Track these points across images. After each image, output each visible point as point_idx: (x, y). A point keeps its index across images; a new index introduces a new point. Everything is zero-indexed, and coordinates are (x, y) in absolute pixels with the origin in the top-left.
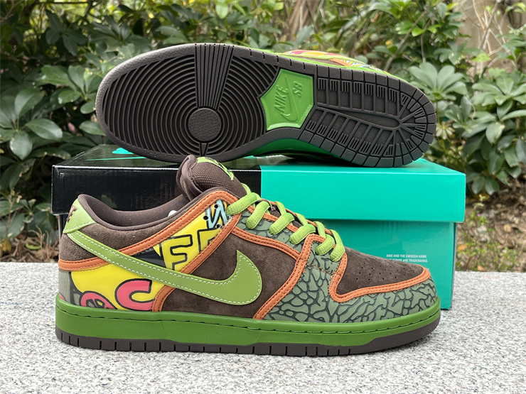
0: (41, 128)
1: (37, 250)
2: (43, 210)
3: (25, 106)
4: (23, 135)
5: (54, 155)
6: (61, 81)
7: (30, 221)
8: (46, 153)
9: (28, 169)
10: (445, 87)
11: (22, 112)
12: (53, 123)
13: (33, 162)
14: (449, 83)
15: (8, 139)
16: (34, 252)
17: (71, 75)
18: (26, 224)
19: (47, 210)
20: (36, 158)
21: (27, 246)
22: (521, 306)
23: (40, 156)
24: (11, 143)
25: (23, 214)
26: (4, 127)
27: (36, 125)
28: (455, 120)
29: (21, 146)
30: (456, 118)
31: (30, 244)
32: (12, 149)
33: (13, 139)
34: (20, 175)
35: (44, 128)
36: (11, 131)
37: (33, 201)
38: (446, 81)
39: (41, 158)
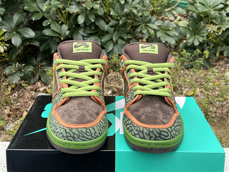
0: (25, 32)
1: (27, 86)
2: (28, 70)
3: (17, 21)
4: (17, 35)
5: (32, 44)
6: (33, 8)
7: (23, 75)
8: (28, 43)
9: (20, 51)
11: (16, 24)
12: (30, 29)
13: (23, 47)
14: (216, 5)
15: (11, 38)
16: (25, 87)
18: (21, 76)
19: (30, 70)
20: (24, 45)
21: (22, 84)
24: (12, 40)
25: (19, 71)
26: (8, 32)
27: (23, 31)
28: (218, 23)
29: (16, 41)
31: (23, 83)
32: (13, 43)
33: (13, 38)
34: (17, 54)
35: (27, 32)
36: (12, 33)
37: (24, 65)
39: (26, 45)
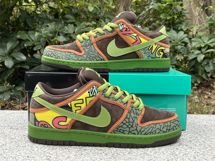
0: (17, 56)
1: (16, 105)
2: (18, 89)
3: (11, 47)
4: (10, 59)
5: (23, 67)
6: (25, 37)
7: (13, 94)
8: (19, 66)
9: (12, 73)
10: (180, 40)
11: (9, 49)
12: (22, 54)
13: (14, 70)
14: (182, 38)
15: (4, 61)
16: (14, 106)
17: (29, 35)
18: (11, 95)
19: (20, 89)
20: (15, 68)
22: (213, 128)
23: (17, 67)
24: (5, 62)
25: (10, 91)
26: (2, 55)
27: (15, 55)
28: (185, 53)
29: (9, 63)
30: (185, 52)
31: (13, 103)
32: (6, 64)
33: (6, 61)
34: (9, 75)
35: (19, 56)
36: (5, 57)
37: (14, 85)
38: (181, 37)
39: (17, 68)
